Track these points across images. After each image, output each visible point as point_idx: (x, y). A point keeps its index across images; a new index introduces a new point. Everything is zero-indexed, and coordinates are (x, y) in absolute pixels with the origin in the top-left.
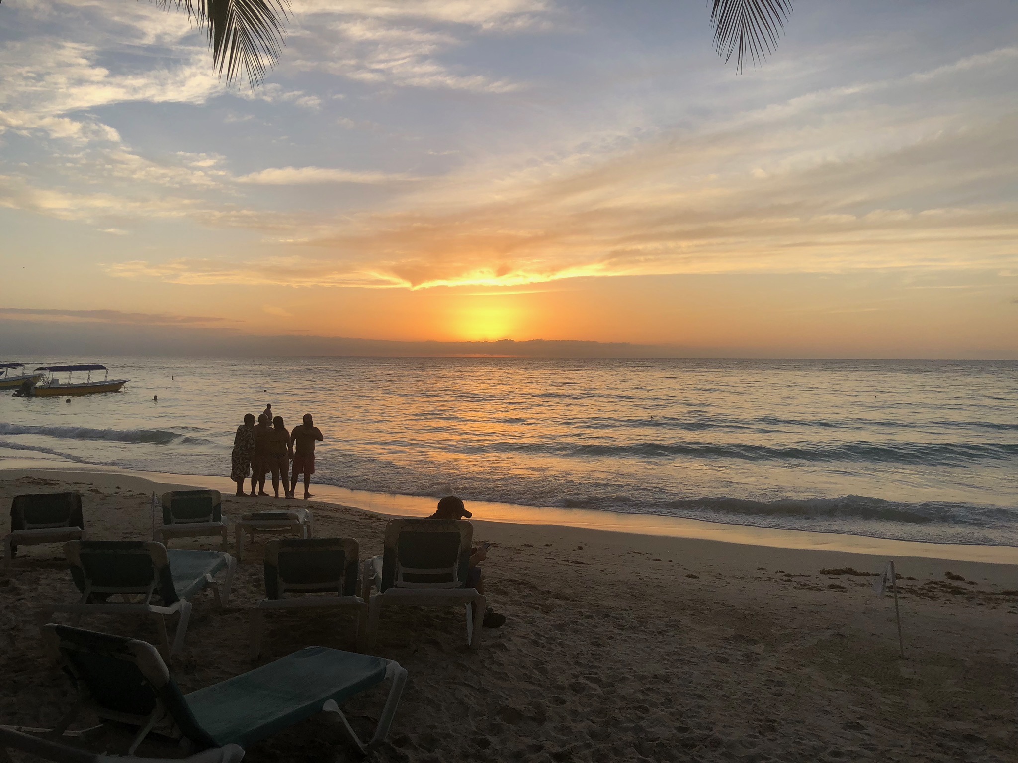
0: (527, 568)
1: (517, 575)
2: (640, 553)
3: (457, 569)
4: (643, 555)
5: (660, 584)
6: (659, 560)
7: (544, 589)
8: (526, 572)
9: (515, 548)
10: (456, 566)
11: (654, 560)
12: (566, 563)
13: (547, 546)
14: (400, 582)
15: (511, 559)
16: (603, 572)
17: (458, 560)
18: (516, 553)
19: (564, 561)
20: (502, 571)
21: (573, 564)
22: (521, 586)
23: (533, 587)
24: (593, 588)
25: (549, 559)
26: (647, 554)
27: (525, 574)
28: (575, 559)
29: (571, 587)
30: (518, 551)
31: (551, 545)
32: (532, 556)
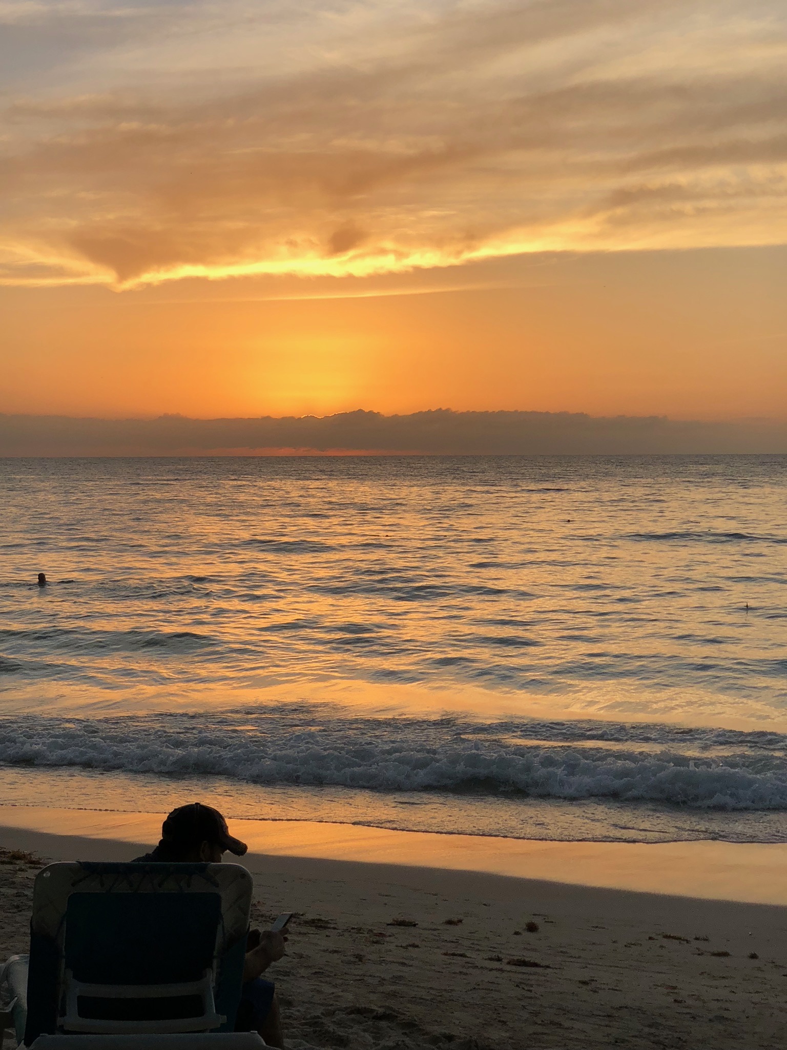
0: (397, 979)
1: (373, 997)
2: (679, 939)
3: (213, 984)
4: (687, 941)
5: (726, 1014)
6: (725, 954)
7: (437, 1030)
8: (393, 988)
9: (371, 931)
10: (211, 977)
11: (714, 954)
12: (496, 965)
13: (450, 922)
14: (72, 1019)
15: (360, 958)
16: (585, 987)
17: (215, 963)
18: (374, 942)
19: (491, 959)
20: (335, 986)
21: (514, 968)
22: (383, 1024)
23: (410, 1026)
24: (559, 1025)
25: (454, 955)
26: (697, 939)
27: (394, 995)
28: (518, 954)
29: (504, 1023)
30: (378, 938)
31: (460, 921)
32: (410, 948)
